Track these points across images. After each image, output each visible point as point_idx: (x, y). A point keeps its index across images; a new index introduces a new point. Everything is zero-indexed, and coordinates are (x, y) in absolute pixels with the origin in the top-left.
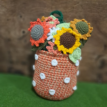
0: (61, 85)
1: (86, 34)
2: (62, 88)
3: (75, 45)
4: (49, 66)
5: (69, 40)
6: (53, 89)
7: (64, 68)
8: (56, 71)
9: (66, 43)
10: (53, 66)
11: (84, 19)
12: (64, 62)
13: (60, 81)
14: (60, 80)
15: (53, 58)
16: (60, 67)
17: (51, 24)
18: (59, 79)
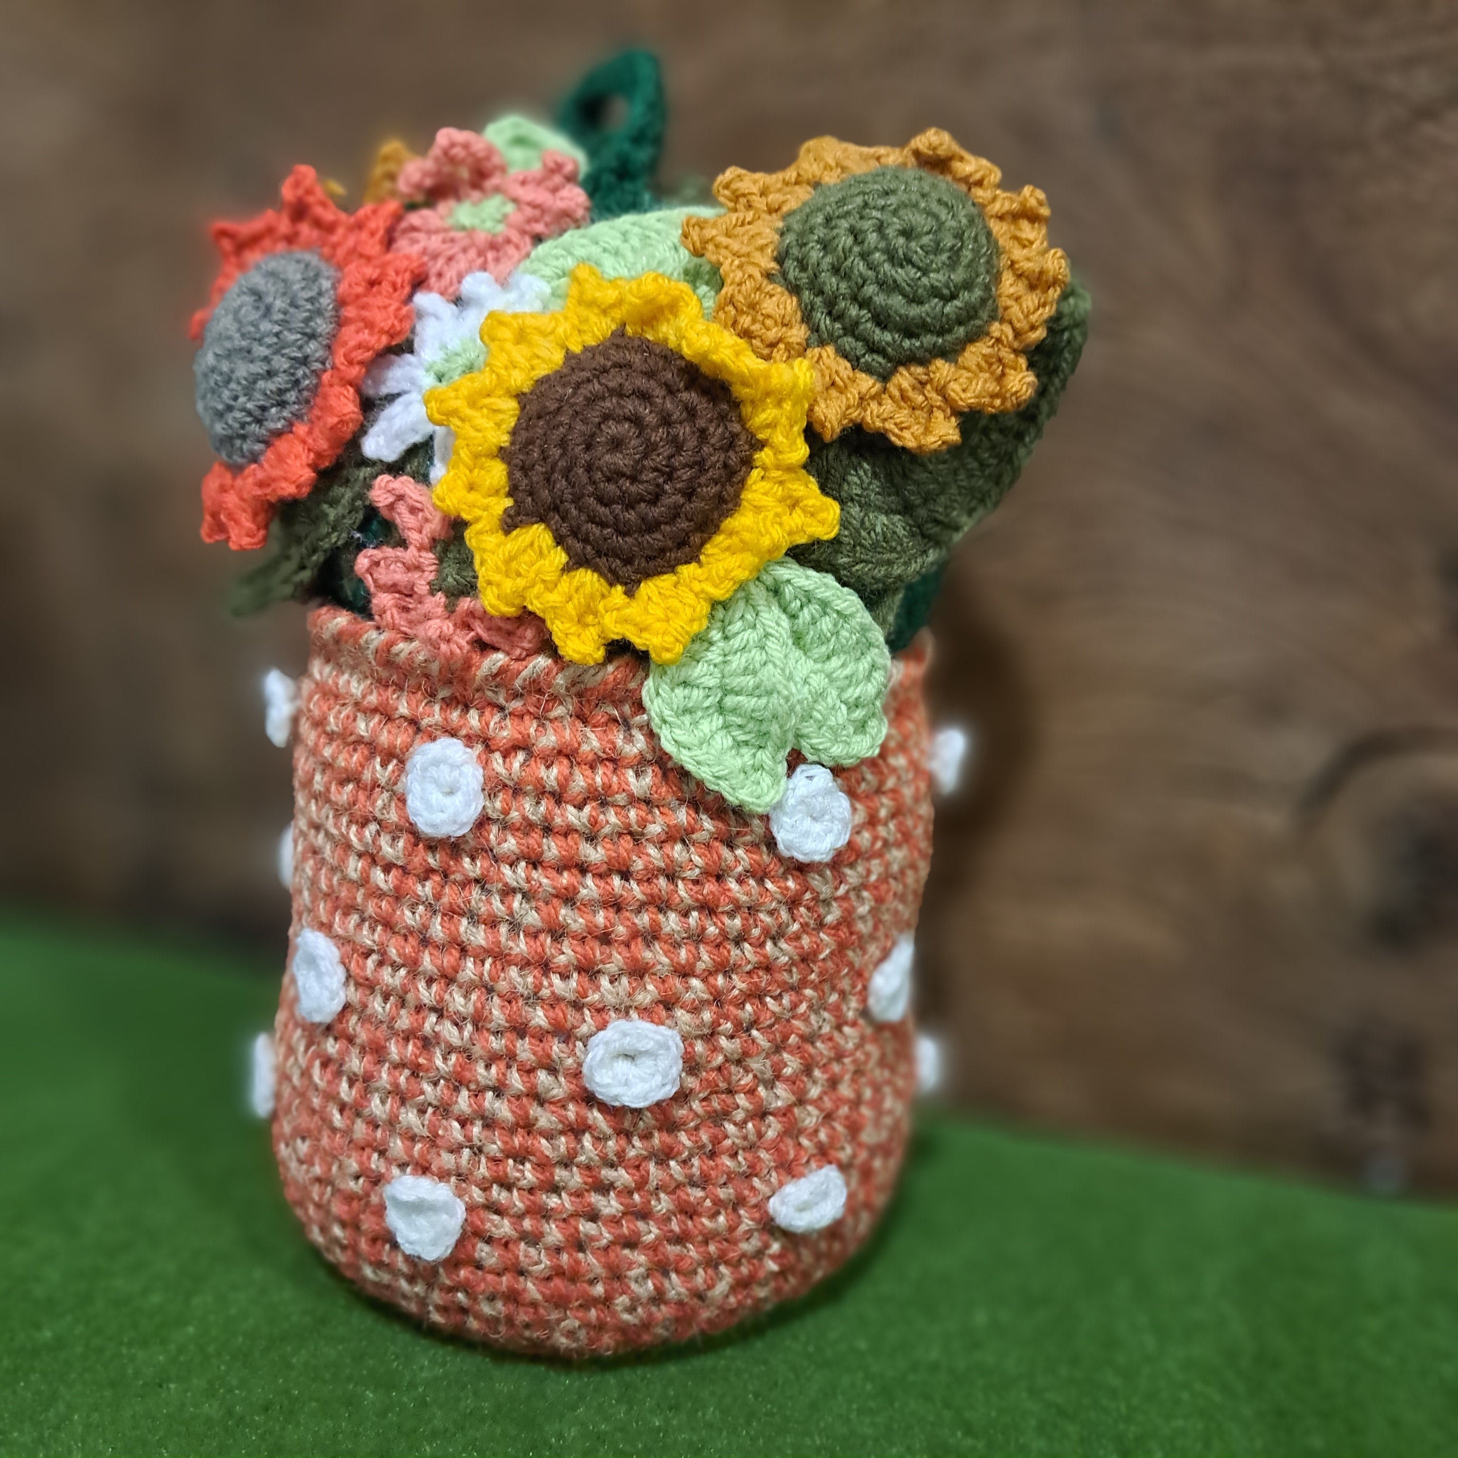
0: (544, 1118)
1: (949, 353)
2: (575, 1178)
3: (729, 523)
4: (384, 841)
5: (616, 444)
6: (443, 1176)
7: (583, 869)
8: (474, 918)
9: (577, 499)
10: (433, 845)
11: (942, 125)
12: (580, 782)
13: (528, 1071)
14: (525, 1049)
15: (434, 715)
16: (535, 862)
17: (470, 231)
18: (520, 1030)
